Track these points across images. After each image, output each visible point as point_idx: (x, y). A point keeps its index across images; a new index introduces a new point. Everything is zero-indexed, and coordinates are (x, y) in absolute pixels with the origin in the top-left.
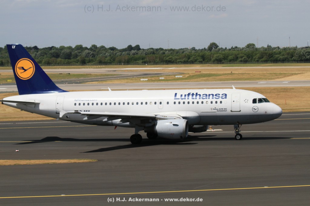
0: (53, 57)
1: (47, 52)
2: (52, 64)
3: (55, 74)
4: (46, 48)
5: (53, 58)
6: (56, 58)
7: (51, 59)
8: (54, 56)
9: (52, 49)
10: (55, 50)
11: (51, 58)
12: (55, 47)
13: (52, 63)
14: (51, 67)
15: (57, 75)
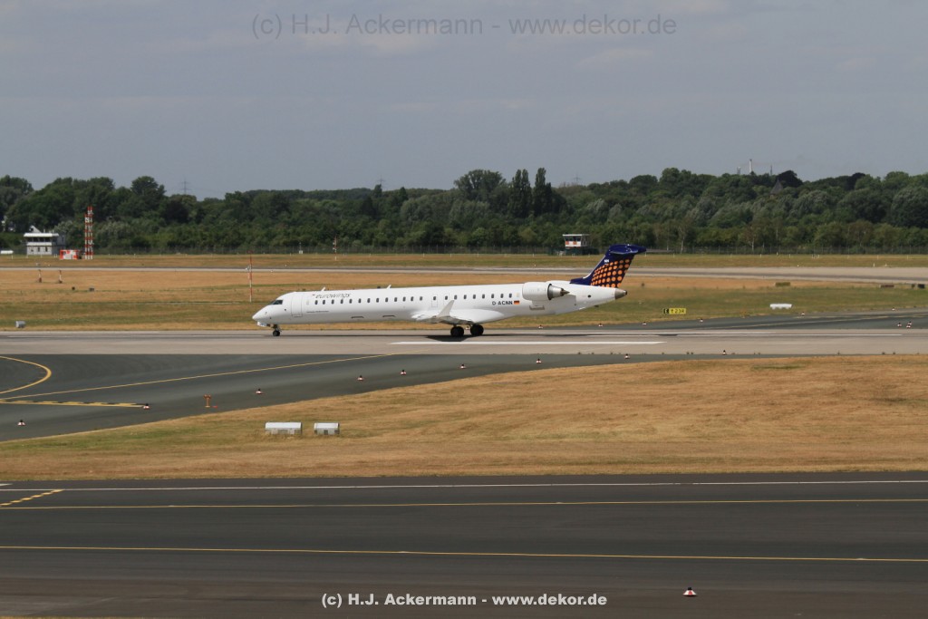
0: (857, 217)
1: (834, 199)
2: (855, 248)
3: (863, 286)
4: (831, 181)
5: (861, 223)
6: (870, 223)
7: (851, 224)
8: (862, 214)
9: (856, 186)
10: (867, 189)
11: (849, 221)
12: (869, 178)
13: (855, 243)
14: (848, 257)
15: (872, 289)
